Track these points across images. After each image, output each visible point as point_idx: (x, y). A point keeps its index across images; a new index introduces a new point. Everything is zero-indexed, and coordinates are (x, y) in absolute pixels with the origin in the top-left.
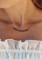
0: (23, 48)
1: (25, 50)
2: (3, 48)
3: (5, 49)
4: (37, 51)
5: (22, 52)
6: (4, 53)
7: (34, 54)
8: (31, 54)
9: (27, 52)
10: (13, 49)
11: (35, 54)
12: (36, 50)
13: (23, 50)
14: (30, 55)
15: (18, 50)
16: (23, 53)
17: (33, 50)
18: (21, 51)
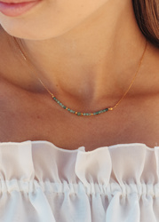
0: (93, 177)
1: (100, 185)
2: (11, 179)
3: (18, 179)
4: (151, 187)
5: (89, 193)
6: (13, 195)
7: (141, 201)
8: (126, 199)
9: (108, 193)
10: (52, 181)
11: (144, 198)
12: (146, 183)
13: (92, 184)
14: (121, 203)
15: (71, 184)
16: (91, 196)
17: (133, 185)
18: (86, 188)
